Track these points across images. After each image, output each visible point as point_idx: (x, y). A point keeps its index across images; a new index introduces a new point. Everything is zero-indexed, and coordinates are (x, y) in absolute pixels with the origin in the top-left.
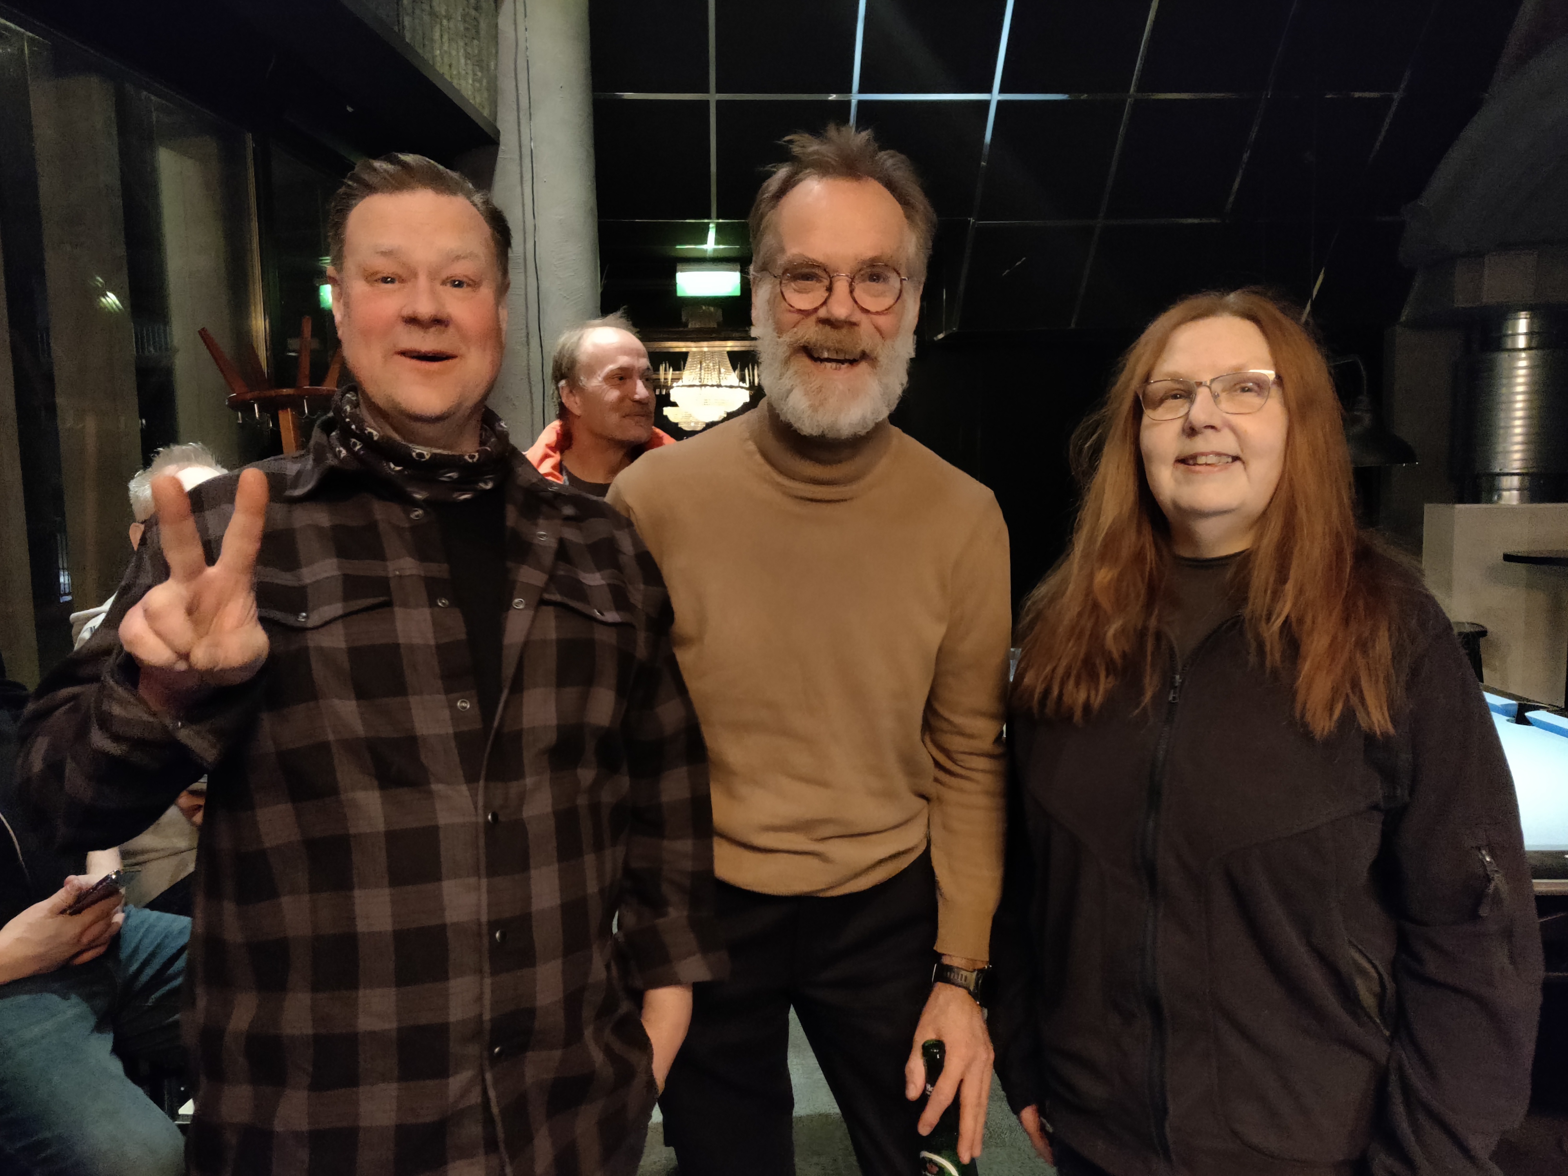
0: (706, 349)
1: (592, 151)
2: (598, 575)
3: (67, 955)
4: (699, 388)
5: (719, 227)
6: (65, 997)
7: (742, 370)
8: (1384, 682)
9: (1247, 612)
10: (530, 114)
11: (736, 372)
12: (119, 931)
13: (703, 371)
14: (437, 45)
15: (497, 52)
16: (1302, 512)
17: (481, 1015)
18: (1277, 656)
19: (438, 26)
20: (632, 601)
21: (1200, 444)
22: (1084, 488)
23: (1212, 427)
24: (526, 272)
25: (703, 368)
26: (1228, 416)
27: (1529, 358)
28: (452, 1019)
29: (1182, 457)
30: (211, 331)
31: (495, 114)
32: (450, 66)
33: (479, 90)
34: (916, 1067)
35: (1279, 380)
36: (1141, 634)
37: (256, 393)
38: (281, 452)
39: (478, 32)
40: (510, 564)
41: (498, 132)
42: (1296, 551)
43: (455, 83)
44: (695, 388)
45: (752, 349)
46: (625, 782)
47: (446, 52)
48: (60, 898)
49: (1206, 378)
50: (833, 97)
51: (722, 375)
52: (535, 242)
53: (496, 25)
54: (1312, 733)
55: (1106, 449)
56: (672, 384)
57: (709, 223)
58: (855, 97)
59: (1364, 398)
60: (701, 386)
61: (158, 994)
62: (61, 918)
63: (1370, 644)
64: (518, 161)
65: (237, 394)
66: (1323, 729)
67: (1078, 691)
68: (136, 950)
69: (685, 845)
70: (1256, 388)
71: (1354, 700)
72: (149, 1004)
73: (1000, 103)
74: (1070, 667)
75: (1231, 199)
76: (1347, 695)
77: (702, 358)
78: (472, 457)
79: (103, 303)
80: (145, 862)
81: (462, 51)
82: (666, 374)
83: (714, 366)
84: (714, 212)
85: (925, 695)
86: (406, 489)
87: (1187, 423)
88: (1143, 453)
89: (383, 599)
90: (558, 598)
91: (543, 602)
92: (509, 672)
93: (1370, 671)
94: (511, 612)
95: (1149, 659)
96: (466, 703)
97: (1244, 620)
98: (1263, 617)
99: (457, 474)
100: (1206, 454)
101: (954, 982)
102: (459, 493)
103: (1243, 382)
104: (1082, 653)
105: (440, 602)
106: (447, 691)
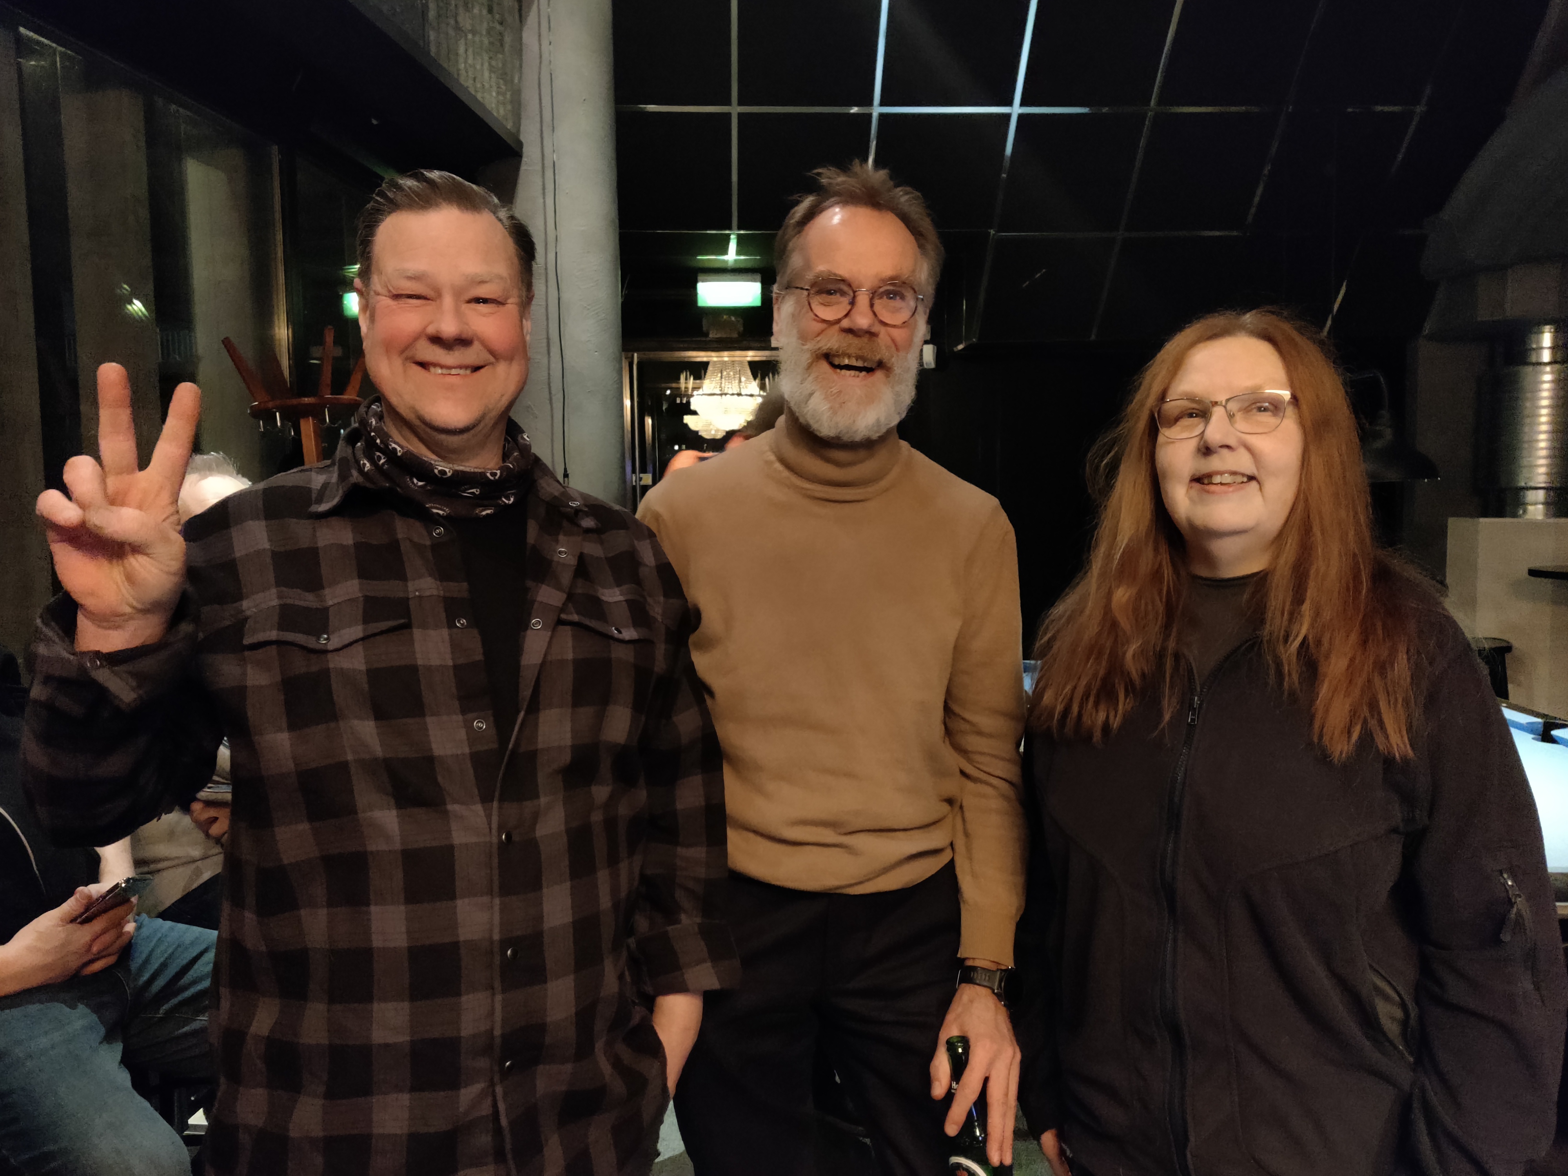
0: (726, 359)
1: (614, 163)
2: (617, 591)
3: (77, 964)
4: (719, 397)
5: (740, 238)
6: (73, 1007)
7: (763, 379)
8: (1402, 705)
9: (1264, 633)
10: (553, 127)
11: (757, 381)
12: (130, 941)
13: (723, 380)
14: (461, 60)
15: (521, 66)
16: (1316, 530)
17: (492, 1029)
18: (1295, 677)
19: (463, 40)
20: (652, 613)
21: (1215, 463)
22: (1101, 506)
23: (1228, 447)
24: (547, 281)
25: (723, 377)
26: (1245, 437)
27: (1552, 372)
28: (464, 1033)
29: (1198, 474)
30: (234, 340)
31: (518, 124)
32: (474, 79)
33: (504, 104)
34: (941, 1065)
35: (1295, 400)
36: (1160, 656)
37: (278, 402)
38: (303, 464)
39: (502, 45)
40: (529, 583)
41: (520, 144)
42: (1312, 572)
43: (479, 96)
44: (715, 396)
45: (773, 358)
46: (641, 795)
47: (471, 66)
48: (69, 906)
49: (1222, 398)
50: (854, 110)
51: (743, 384)
52: (556, 253)
53: (521, 38)
54: (1330, 756)
55: (1122, 467)
56: (692, 393)
57: (729, 235)
58: (877, 110)
59: (1385, 414)
60: (721, 395)
61: (166, 1007)
62: (70, 926)
63: (1388, 668)
64: (540, 173)
65: (260, 403)
66: (1341, 753)
67: (1097, 711)
68: (147, 961)
69: (698, 853)
70: (1271, 407)
71: (1373, 723)
72: (160, 1015)
73: (1021, 117)
74: (1090, 686)
75: (1253, 210)
76: (1365, 719)
77: (722, 367)
78: (494, 474)
79: (128, 309)
80: (159, 871)
81: (486, 65)
82: (686, 383)
83: (734, 375)
84: (735, 222)
85: (944, 689)
86: (427, 504)
87: (1202, 442)
88: (1158, 470)
89: (402, 621)
90: (575, 618)
91: (560, 622)
92: (526, 693)
93: (1388, 693)
94: (529, 632)
95: (1168, 680)
96: (482, 723)
97: (1262, 641)
98: (1281, 638)
99: (478, 490)
100: (1221, 473)
101: (978, 982)
102: (481, 509)
103: (1259, 402)
104: (1102, 673)
105: (459, 622)
106: (464, 712)
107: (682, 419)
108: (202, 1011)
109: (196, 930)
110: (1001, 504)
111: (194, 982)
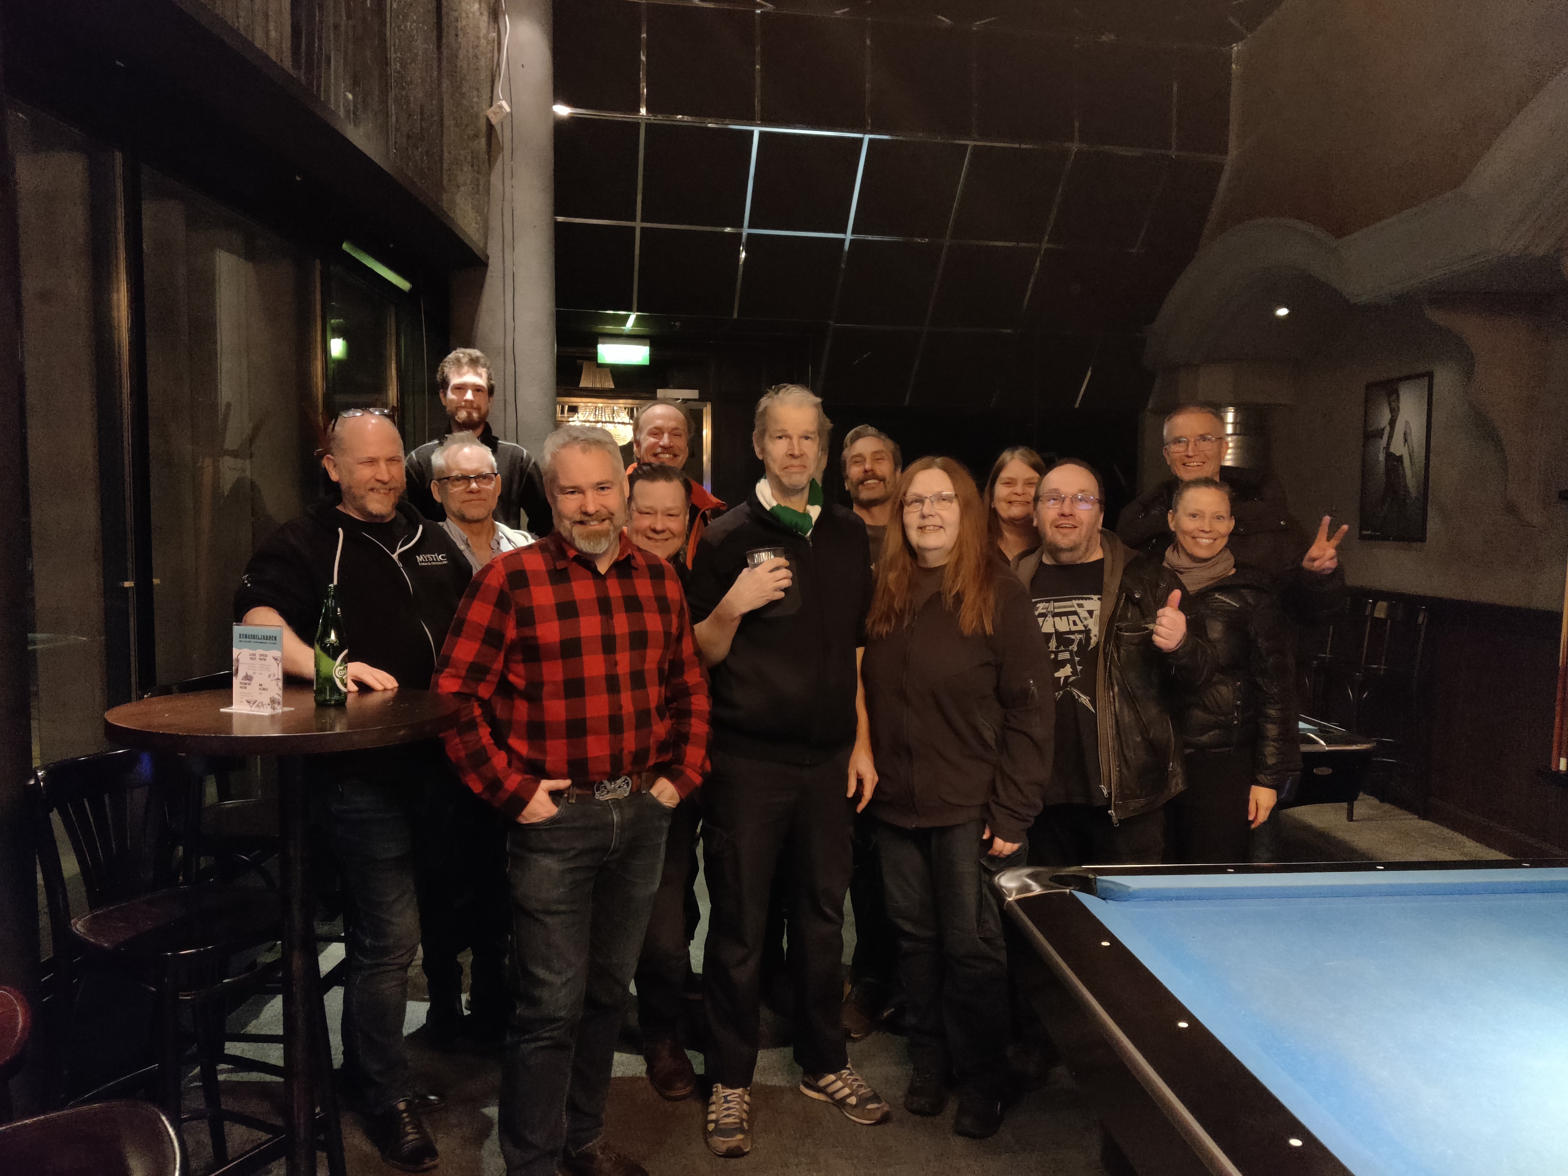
5: (637, 317)
10: (513, 246)
15: (489, 200)
21: (927, 522)
23: (931, 515)
24: (505, 359)
26: (937, 511)
29: (920, 527)
31: (486, 244)
33: (478, 230)
35: (956, 496)
41: (487, 257)
47: (462, 209)
49: (928, 495)
50: (728, 230)
53: (489, 181)
57: (629, 314)
58: (746, 231)
64: (502, 279)
70: (947, 499)
73: (851, 241)
81: (470, 206)
84: (635, 305)
87: (921, 513)
88: (904, 524)
97: (940, 593)
100: (929, 526)
103: (943, 497)
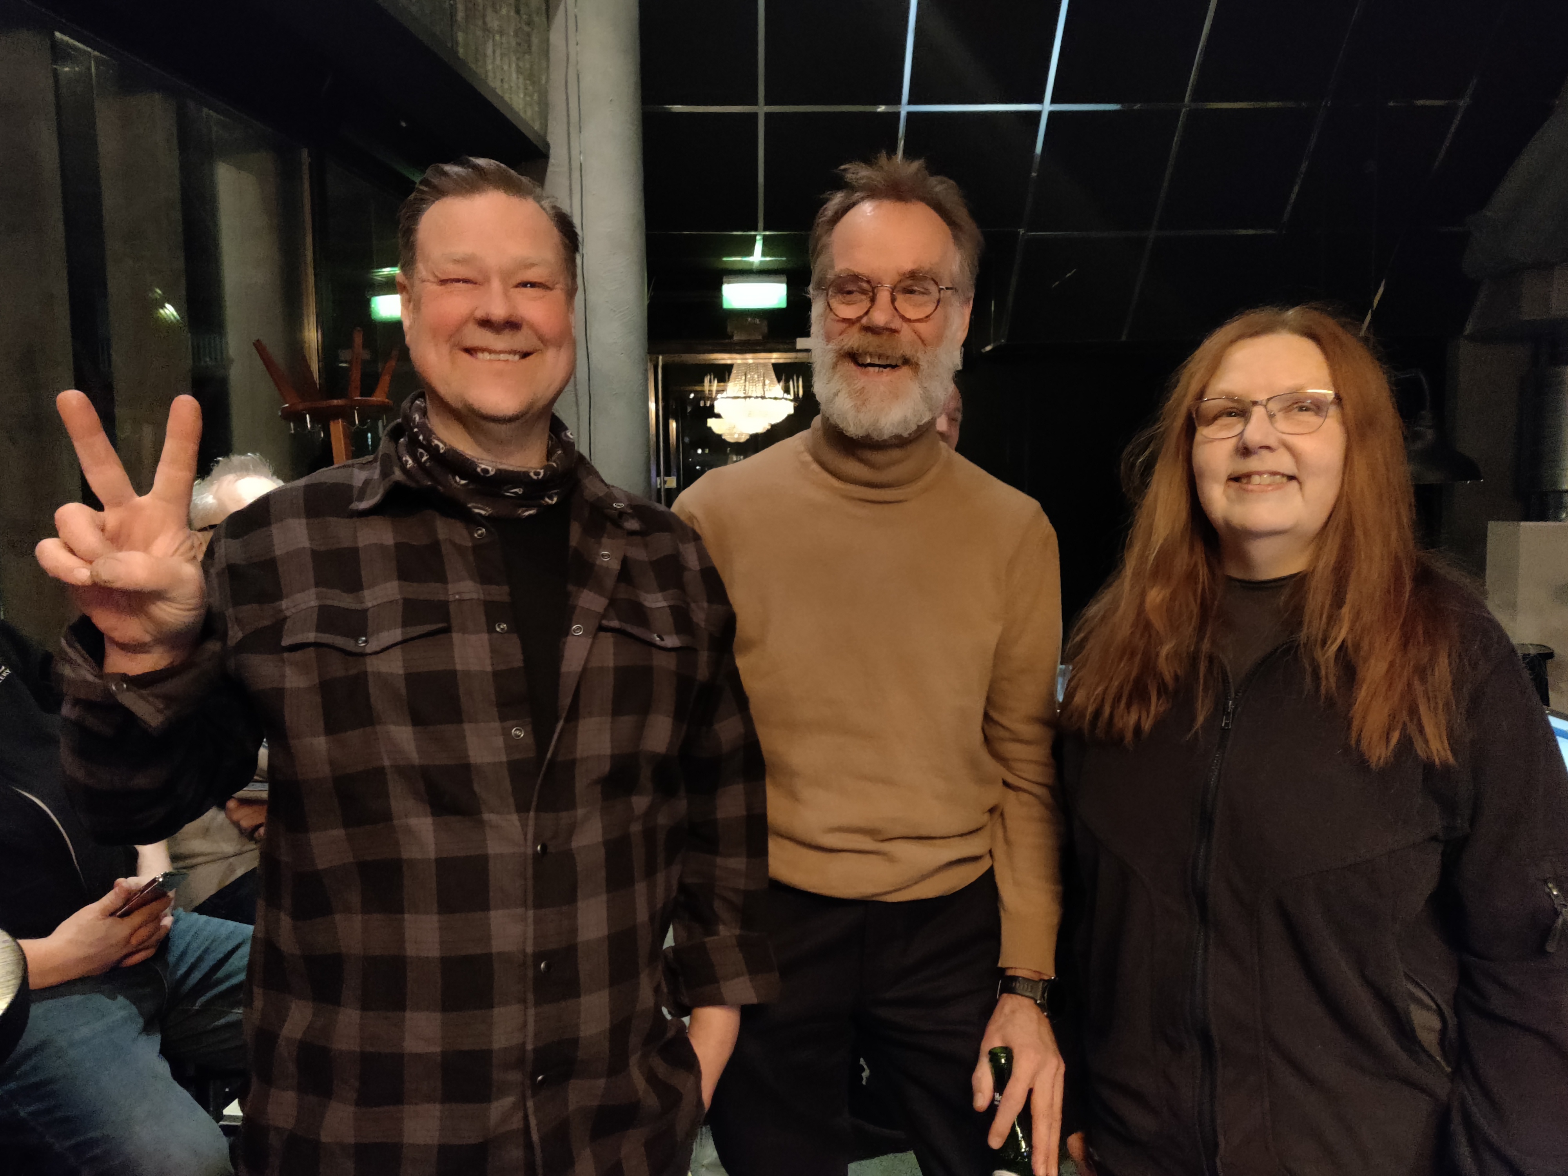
0: (750, 361)
1: (640, 164)
3: (116, 956)
4: (744, 400)
5: (765, 239)
6: (114, 998)
7: (787, 382)
8: (1443, 709)
9: (1303, 635)
10: (580, 127)
11: (781, 384)
12: (168, 935)
13: (747, 383)
14: (489, 61)
15: (548, 67)
16: (1359, 533)
17: (524, 1043)
18: (1332, 680)
19: (491, 42)
21: (1252, 464)
22: (1136, 505)
23: (1268, 448)
25: (747, 380)
26: (1285, 437)
28: (495, 1046)
29: (1236, 475)
30: (265, 342)
31: (545, 126)
32: (502, 80)
33: (531, 105)
34: (984, 1077)
35: (1338, 399)
36: (1194, 659)
37: (308, 404)
39: (529, 46)
40: (571, 588)
41: (547, 146)
42: (1353, 574)
43: (507, 97)
44: (739, 399)
45: (803, 360)
46: (682, 805)
47: (498, 67)
48: (109, 900)
49: (1262, 397)
50: (882, 109)
51: (767, 387)
53: (548, 40)
54: (1368, 761)
55: (1158, 466)
56: (716, 396)
57: (755, 236)
58: (905, 109)
59: (1426, 414)
60: (745, 398)
61: (203, 999)
62: (110, 920)
63: (1429, 672)
64: (567, 175)
65: (290, 405)
66: (1379, 759)
67: (1129, 712)
68: (184, 954)
69: (738, 863)
70: (1313, 407)
71: (1412, 729)
72: (196, 1008)
73: (1052, 114)
74: (1122, 687)
75: (1288, 209)
76: (1405, 724)
77: (747, 369)
78: (537, 474)
79: (161, 314)
80: (194, 866)
81: (514, 66)
82: (710, 386)
83: (758, 378)
84: (761, 224)
85: (984, 695)
86: (470, 502)
87: (1240, 444)
88: (1195, 470)
89: (440, 625)
90: (615, 624)
91: (601, 628)
92: (566, 701)
93: (1429, 699)
94: (570, 638)
95: (1202, 681)
96: (521, 731)
97: (1299, 645)
98: (1319, 640)
99: (522, 490)
100: (1260, 474)
101: (1019, 992)
102: (524, 509)
103: (1301, 402)
104: (1134, 674)
105: (499, 627)
106: (503, 718)
107: (706, 422)
108: (237, 1004)
109: (231, 924)
110: (1042, 506)
111: (229, 976)
